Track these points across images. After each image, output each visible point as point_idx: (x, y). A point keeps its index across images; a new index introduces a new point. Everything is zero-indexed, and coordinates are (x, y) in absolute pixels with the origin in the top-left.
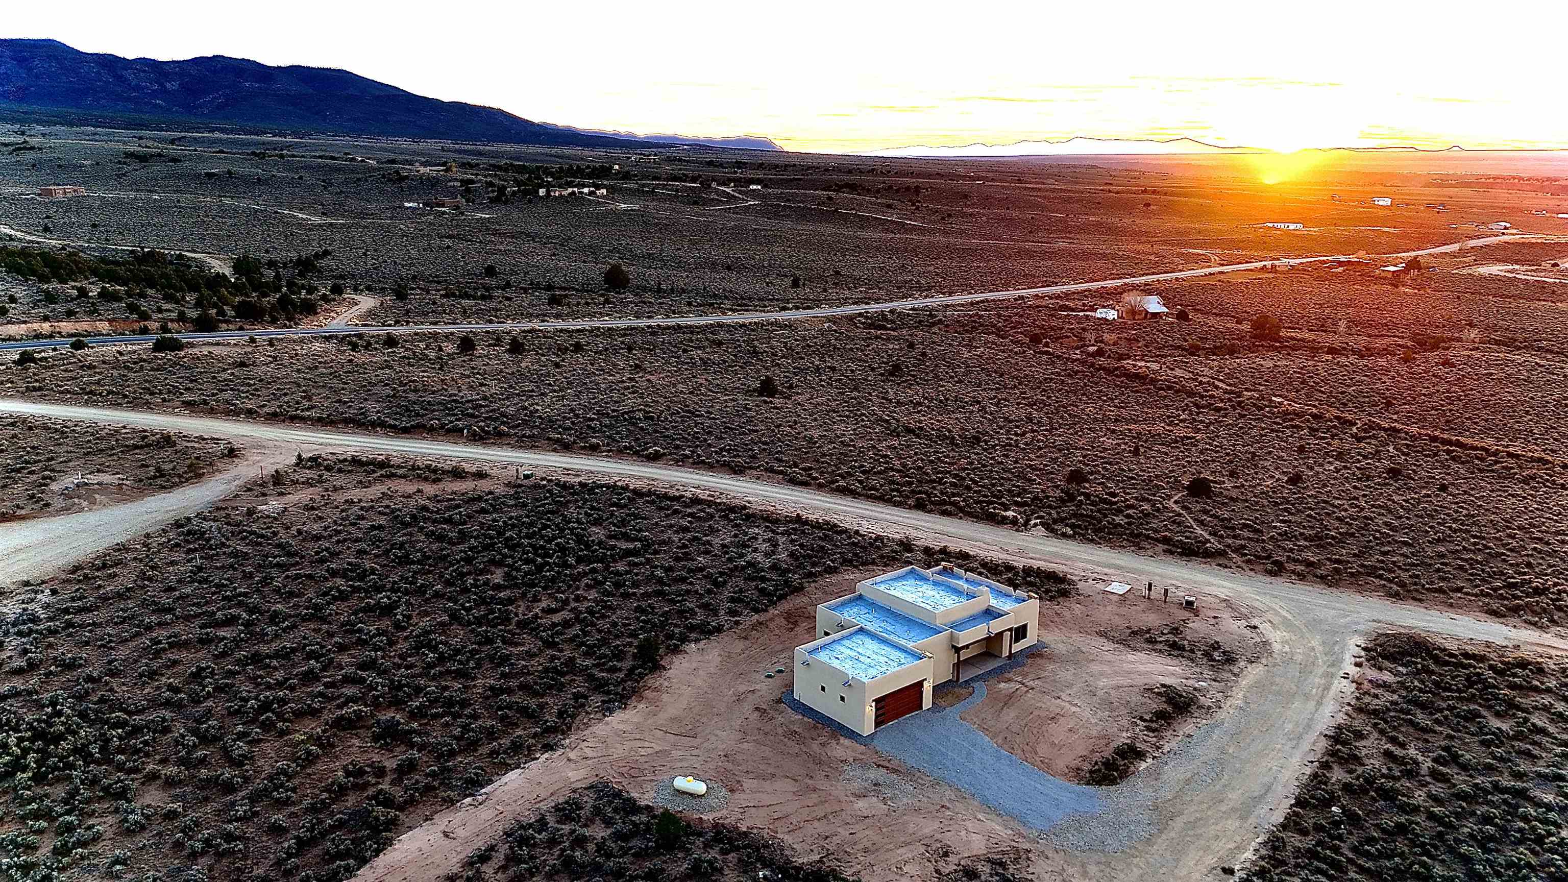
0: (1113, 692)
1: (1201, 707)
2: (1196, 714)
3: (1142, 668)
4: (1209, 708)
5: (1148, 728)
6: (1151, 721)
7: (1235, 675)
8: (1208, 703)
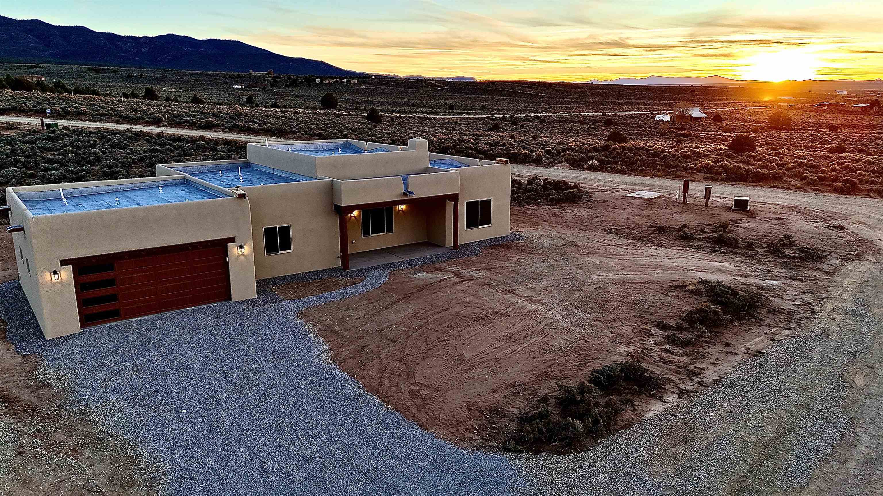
0: (611, 289)
1: (775, 311)
2: (767, 321)
3: (668, 262)
4: (791, 313)
5: (672, 340)
6: (679, 328)
7: (827, 273)
8: (788, 306)
